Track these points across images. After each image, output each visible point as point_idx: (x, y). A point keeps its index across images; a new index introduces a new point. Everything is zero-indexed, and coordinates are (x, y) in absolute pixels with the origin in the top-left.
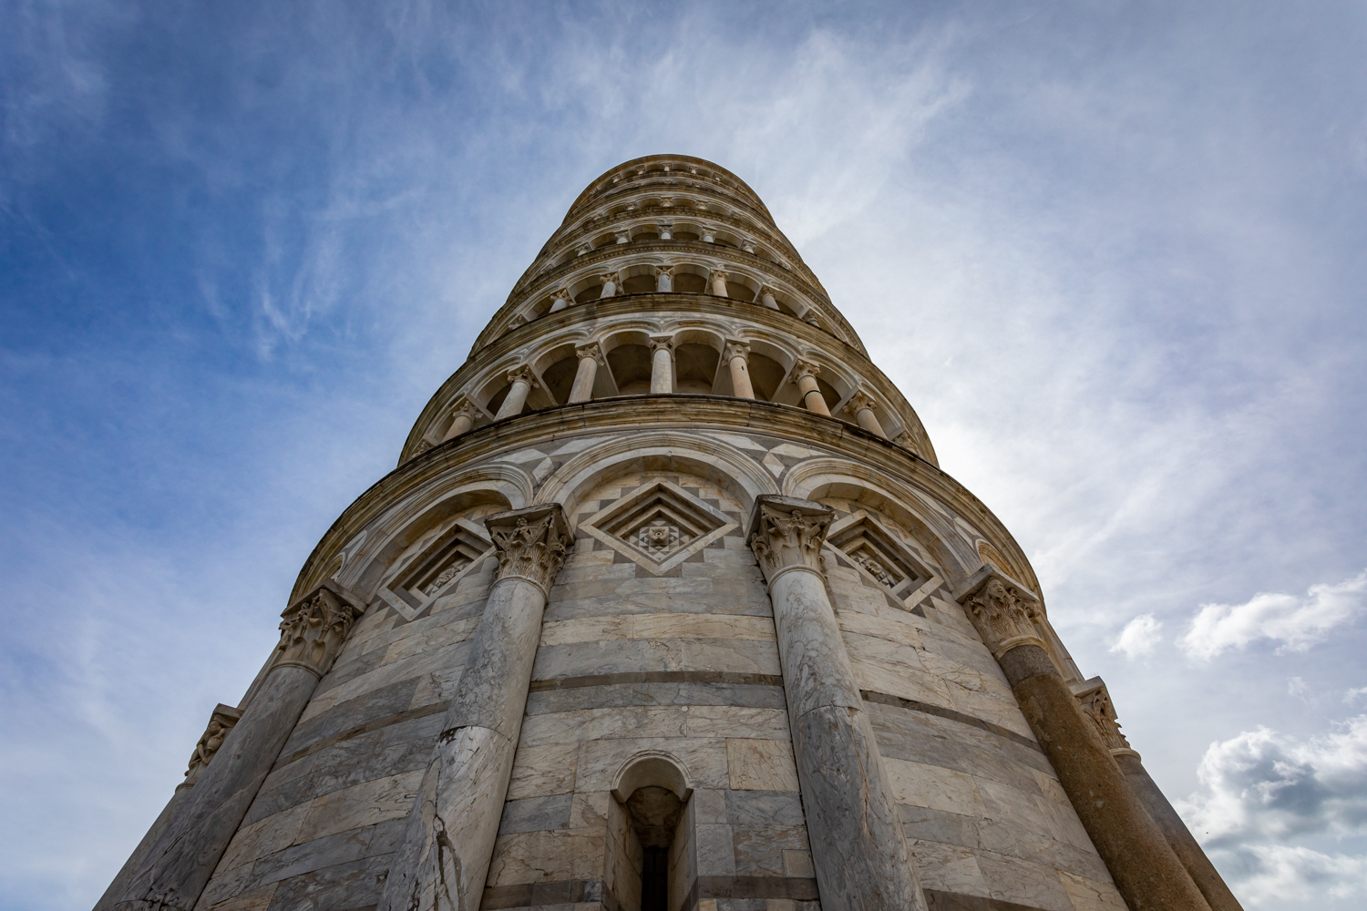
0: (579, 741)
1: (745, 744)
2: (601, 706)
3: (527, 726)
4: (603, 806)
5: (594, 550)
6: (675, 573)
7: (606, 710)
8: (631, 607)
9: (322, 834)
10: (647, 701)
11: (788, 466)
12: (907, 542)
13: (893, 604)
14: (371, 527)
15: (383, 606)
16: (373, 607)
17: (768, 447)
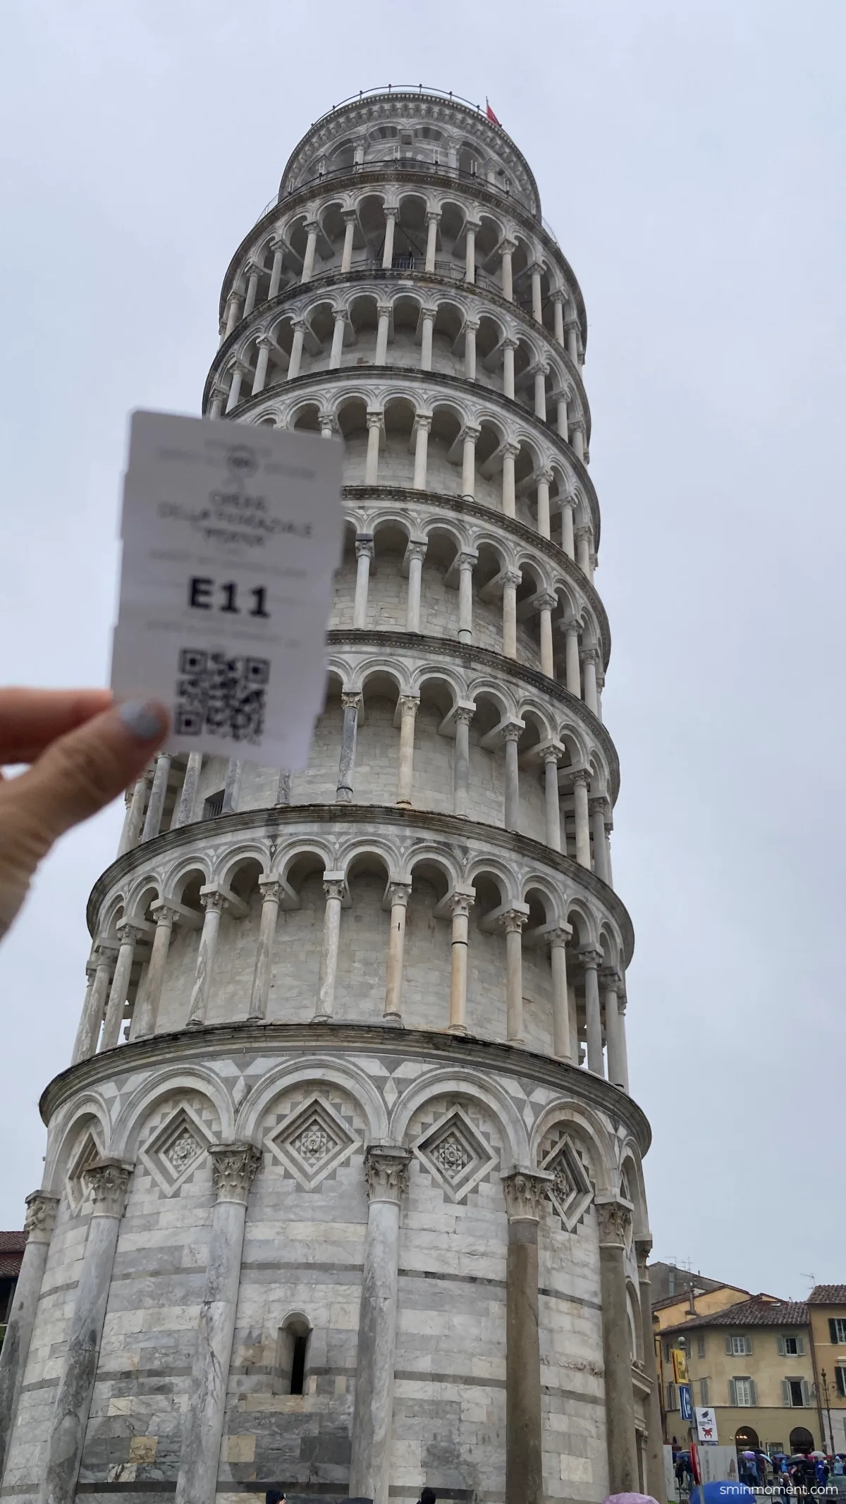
0: (265, 1301)
1: (339, 1306)
2: (275, 1282)
3: (242, 1289)
4: (275, 1334)
5: (273, 1165)
6: (317, 1190)
7: (277, 1285)
8: (292, 1217)
9: (155, 1330)
10: (295, 1282)
11: (400, 1093)
12: (483, 1128)
13: (447, 1199)
14: (120, 1086)
15: (147, 1173)
16: (140, 1169)
17: (392, 1071)
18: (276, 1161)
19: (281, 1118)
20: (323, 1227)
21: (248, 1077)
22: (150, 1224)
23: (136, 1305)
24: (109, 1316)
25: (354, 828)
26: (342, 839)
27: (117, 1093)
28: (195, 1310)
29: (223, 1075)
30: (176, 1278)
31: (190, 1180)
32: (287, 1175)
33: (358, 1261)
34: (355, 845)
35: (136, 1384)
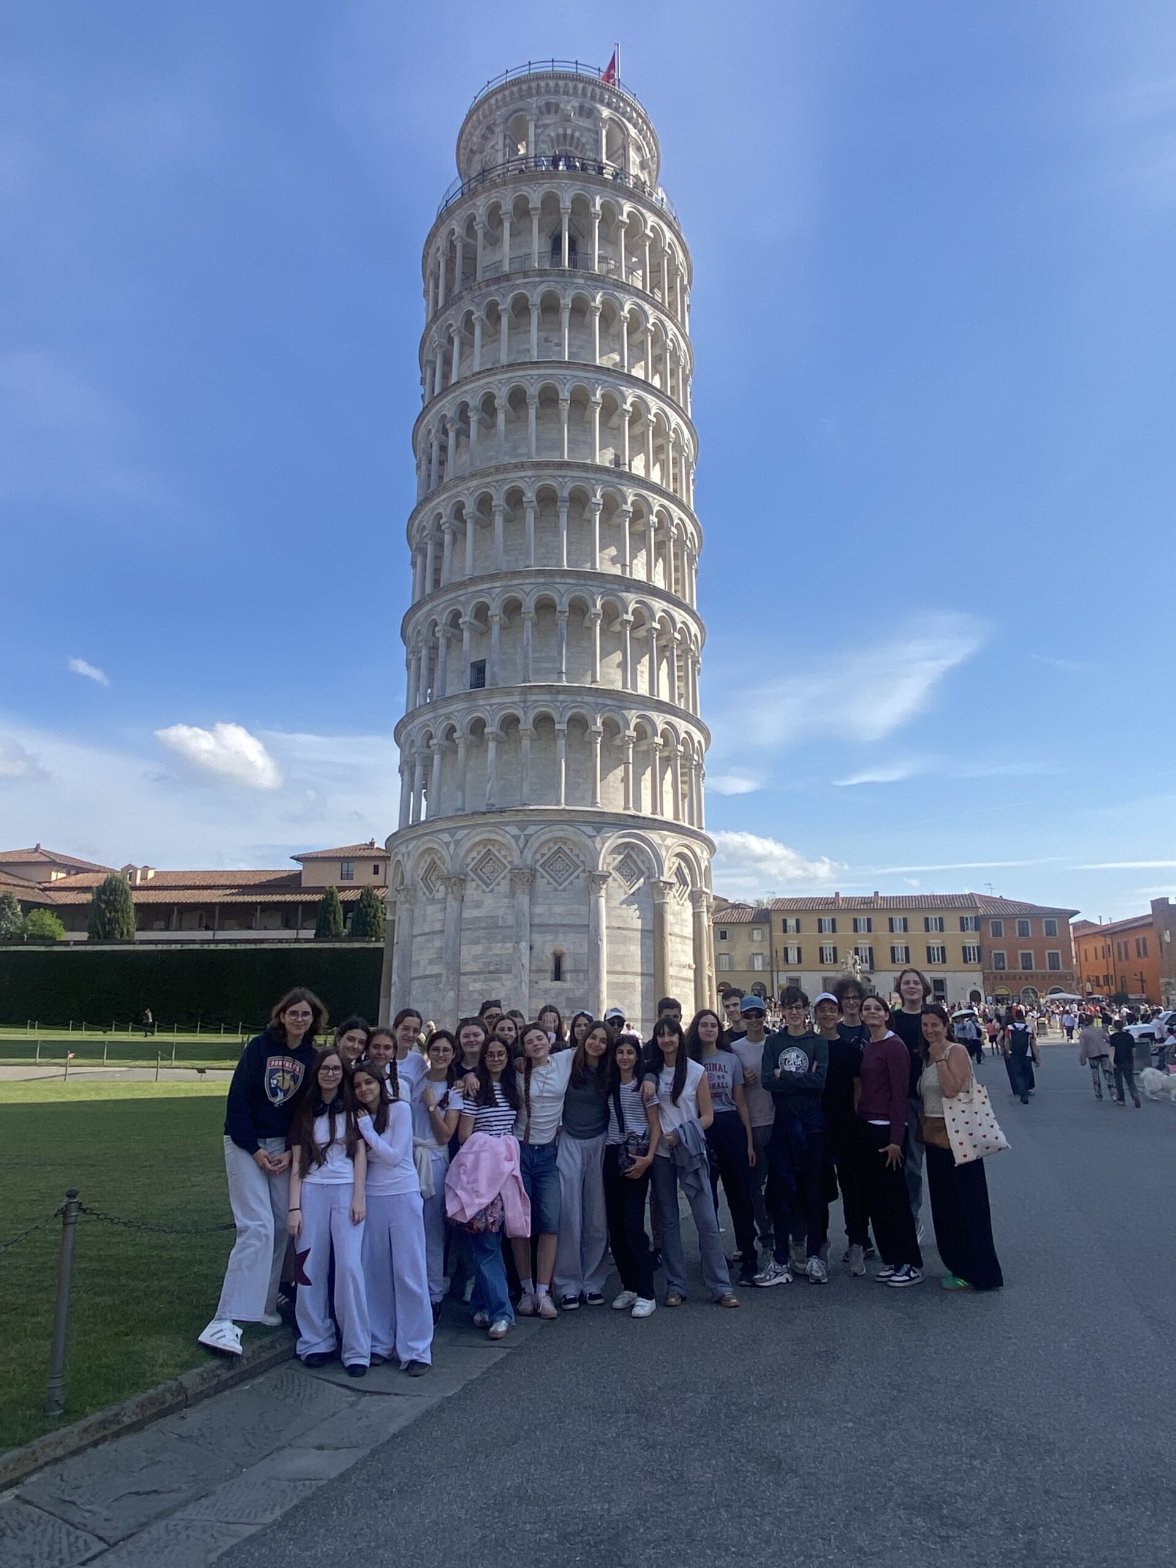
1: (578, 942)
2: (546, 933)
3: (533, 936)
4: (550, 956)
5: (541, 878)
6: (564, 890)
7: (549, 935)
8: (553, 903)
9: (489, 954)
10: (557, 932)
11: (603, 844)
12: (641, 859)
13: (626, 893)
14: (452, 837)
15: (473, 880)
16: (469, 878)
17: (599, 833)
18: (543, 877)
19: (543, 855)
20: (569, 907)
21: (525, 835)
22: (479, 905)
23: (476, 942)
24: (462, 947)
25: (570, 698)
26: (564, 705)
27: (450, 839)
28: (509, 945)
29: (512, 833)
30: (496, 931)
31: (498, 884)
32: (549, 883)
33: (586, 923)
34: (571, 708)
35: (482, 977)
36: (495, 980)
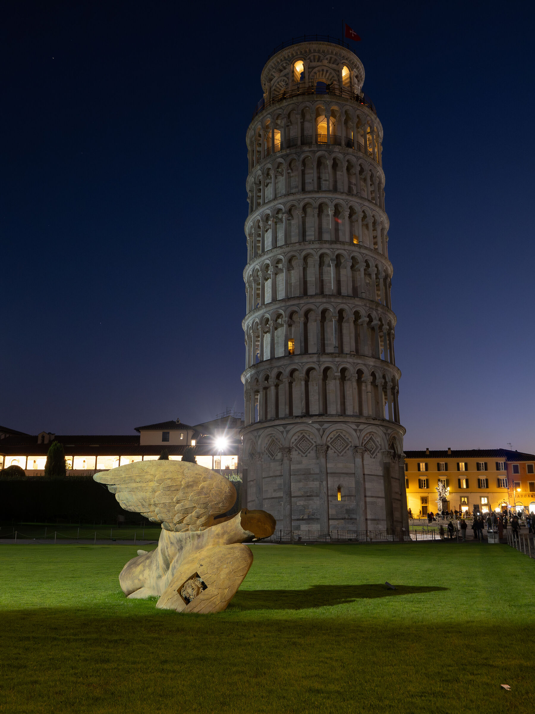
0: (333, 481)
1: (350, 482)
3: (328, 478)
5: (331, 450)
7: (336, 477)
8: (337, 462)
9: (306, 487)
10: (340, 477)
11: (360, 433)
12: (377, 440)
13: (371, 457)
16: (294, 449)
17: (358, 427)
19: (331, 438)
20: (345, 464)
21: (323, 429)
22: (300, 463)
23: (300, 481)
24: (292, 484)
25: (341, 360)
26: (338, 363)
28: (316, 483)
29: (316, 428)
30: (309, 476)
31: (309, 453)
32: (335, 452)
33: (353, 472)
34: (342, 365)
35: (304, 498)
36: (310, 500)
